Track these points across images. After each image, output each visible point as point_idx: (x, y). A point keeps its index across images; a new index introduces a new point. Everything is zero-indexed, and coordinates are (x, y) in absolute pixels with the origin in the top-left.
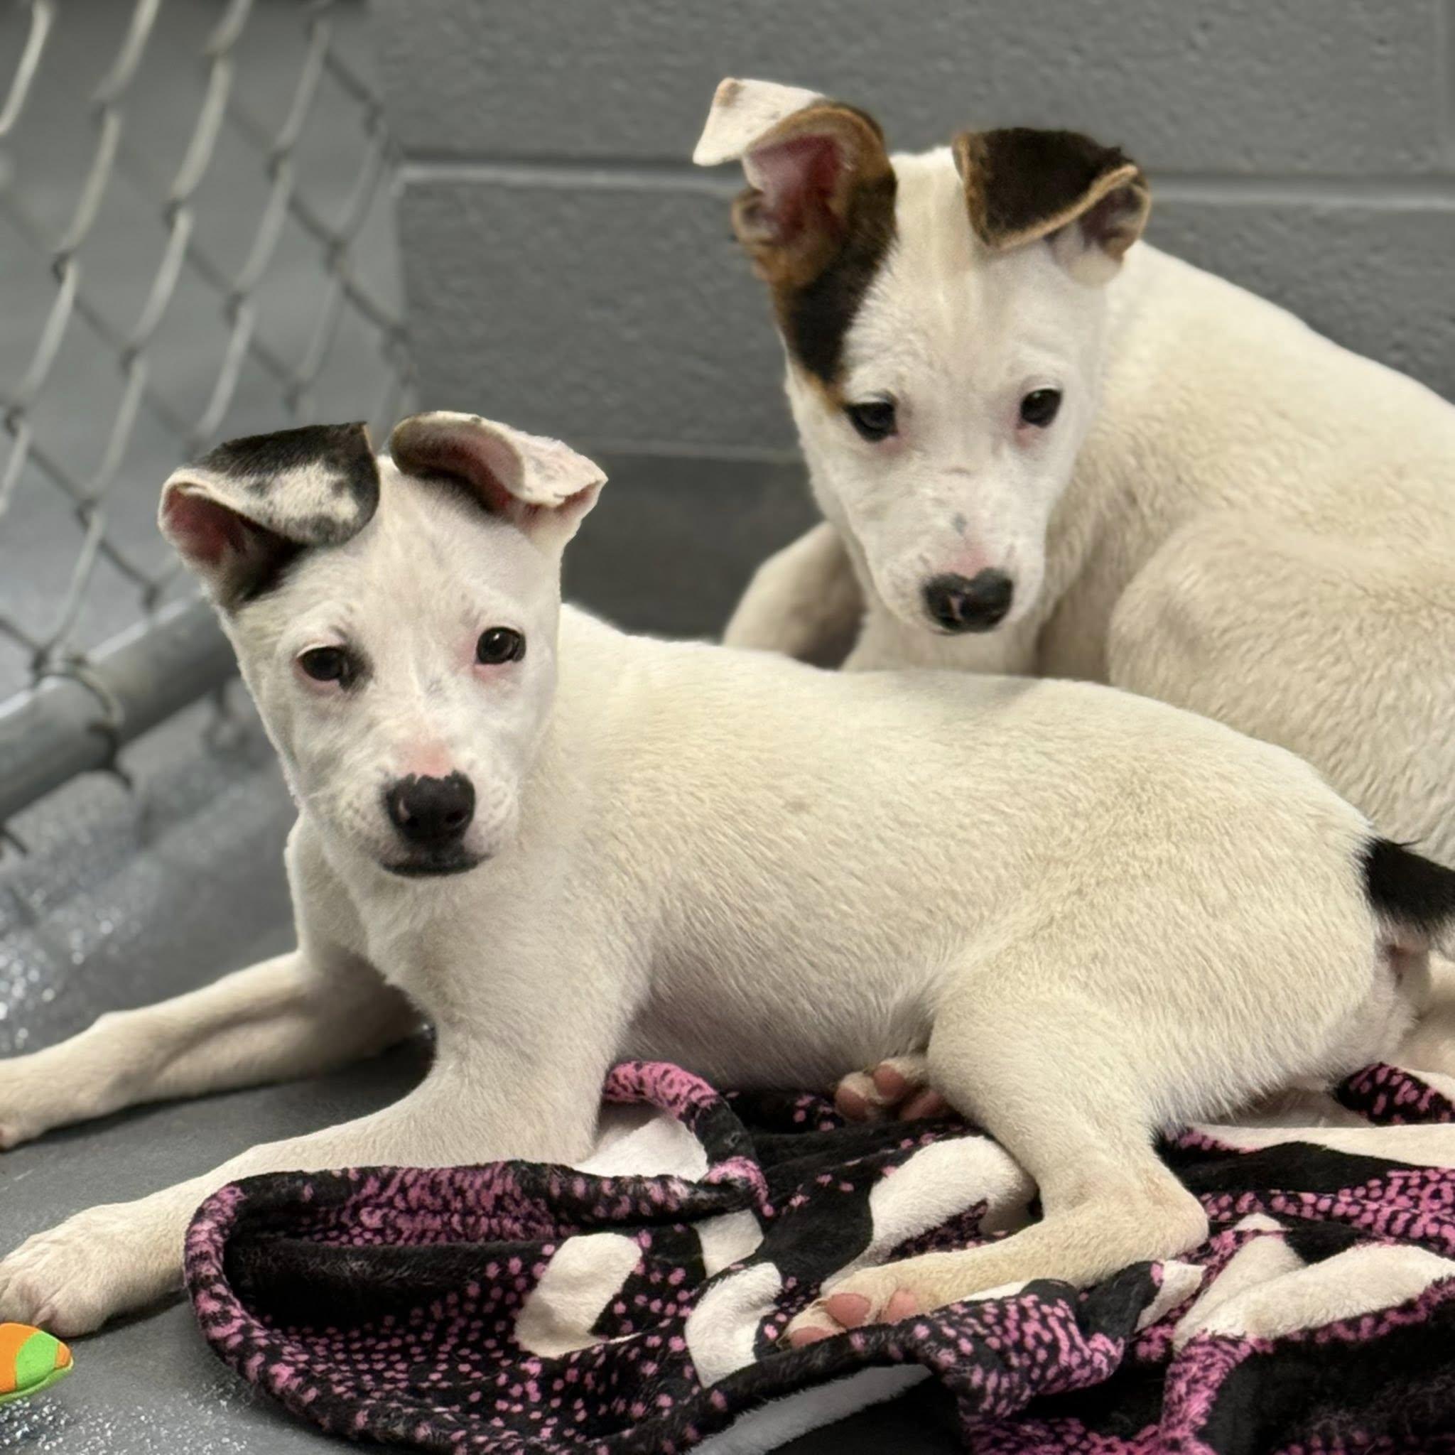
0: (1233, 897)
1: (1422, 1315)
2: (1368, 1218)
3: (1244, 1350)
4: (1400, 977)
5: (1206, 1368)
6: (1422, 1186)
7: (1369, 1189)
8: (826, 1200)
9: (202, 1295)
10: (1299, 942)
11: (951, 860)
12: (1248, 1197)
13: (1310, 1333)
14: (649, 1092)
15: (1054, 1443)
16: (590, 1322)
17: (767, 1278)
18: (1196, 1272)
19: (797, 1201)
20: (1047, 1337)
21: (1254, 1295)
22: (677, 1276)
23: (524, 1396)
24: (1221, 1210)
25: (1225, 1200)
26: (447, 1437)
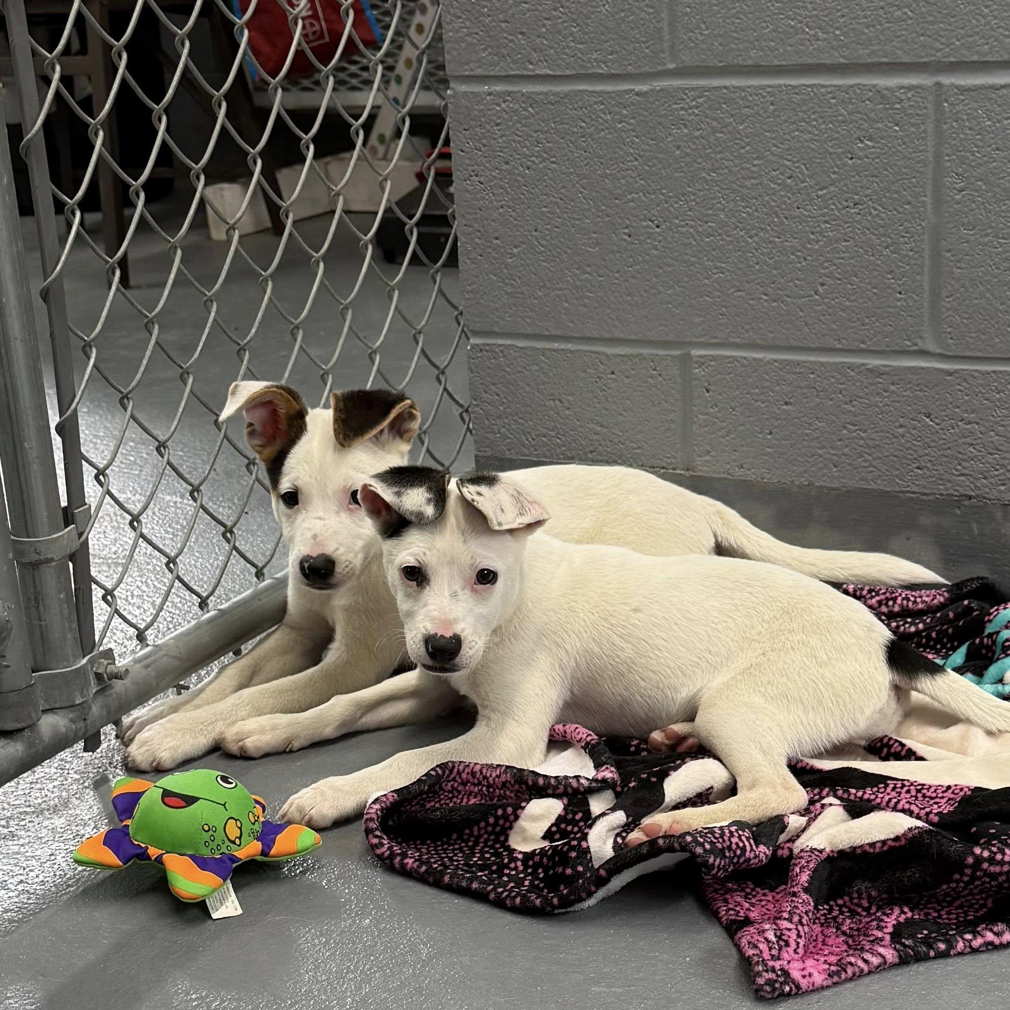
0: (830, 659)
1: (903, 842)
2: (878, 800)
3: (825, 855)
4: (899, 699)
5: (808, 862)
6: (902, 788)
7: (879, 788)
8: (645, 784)
9: (371, 836)
10: (856, 679)
11: (709, 637)
12: (827, 789)
13: (854, 849)
14: (569, 736)
15: (741, 891)
16: (542, 834)
17: (620, 817)
18: (804, 820)
19: (632, 785)
20: (741, 845)
21: (830, 831)
22: (579, 816)
23: (516, 868)
24: (815, 795)
25: (816, 791)
26: (485, 889)
